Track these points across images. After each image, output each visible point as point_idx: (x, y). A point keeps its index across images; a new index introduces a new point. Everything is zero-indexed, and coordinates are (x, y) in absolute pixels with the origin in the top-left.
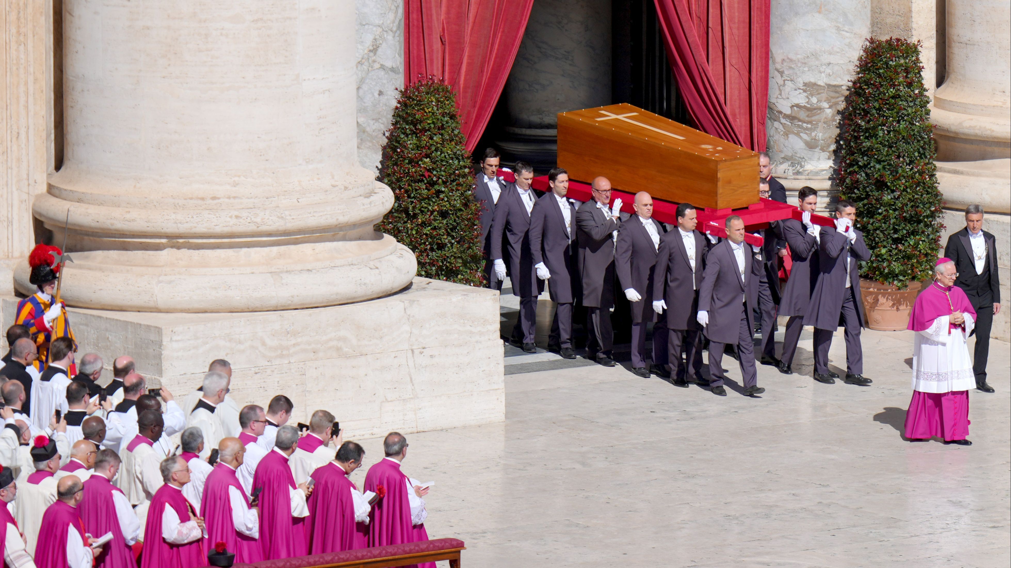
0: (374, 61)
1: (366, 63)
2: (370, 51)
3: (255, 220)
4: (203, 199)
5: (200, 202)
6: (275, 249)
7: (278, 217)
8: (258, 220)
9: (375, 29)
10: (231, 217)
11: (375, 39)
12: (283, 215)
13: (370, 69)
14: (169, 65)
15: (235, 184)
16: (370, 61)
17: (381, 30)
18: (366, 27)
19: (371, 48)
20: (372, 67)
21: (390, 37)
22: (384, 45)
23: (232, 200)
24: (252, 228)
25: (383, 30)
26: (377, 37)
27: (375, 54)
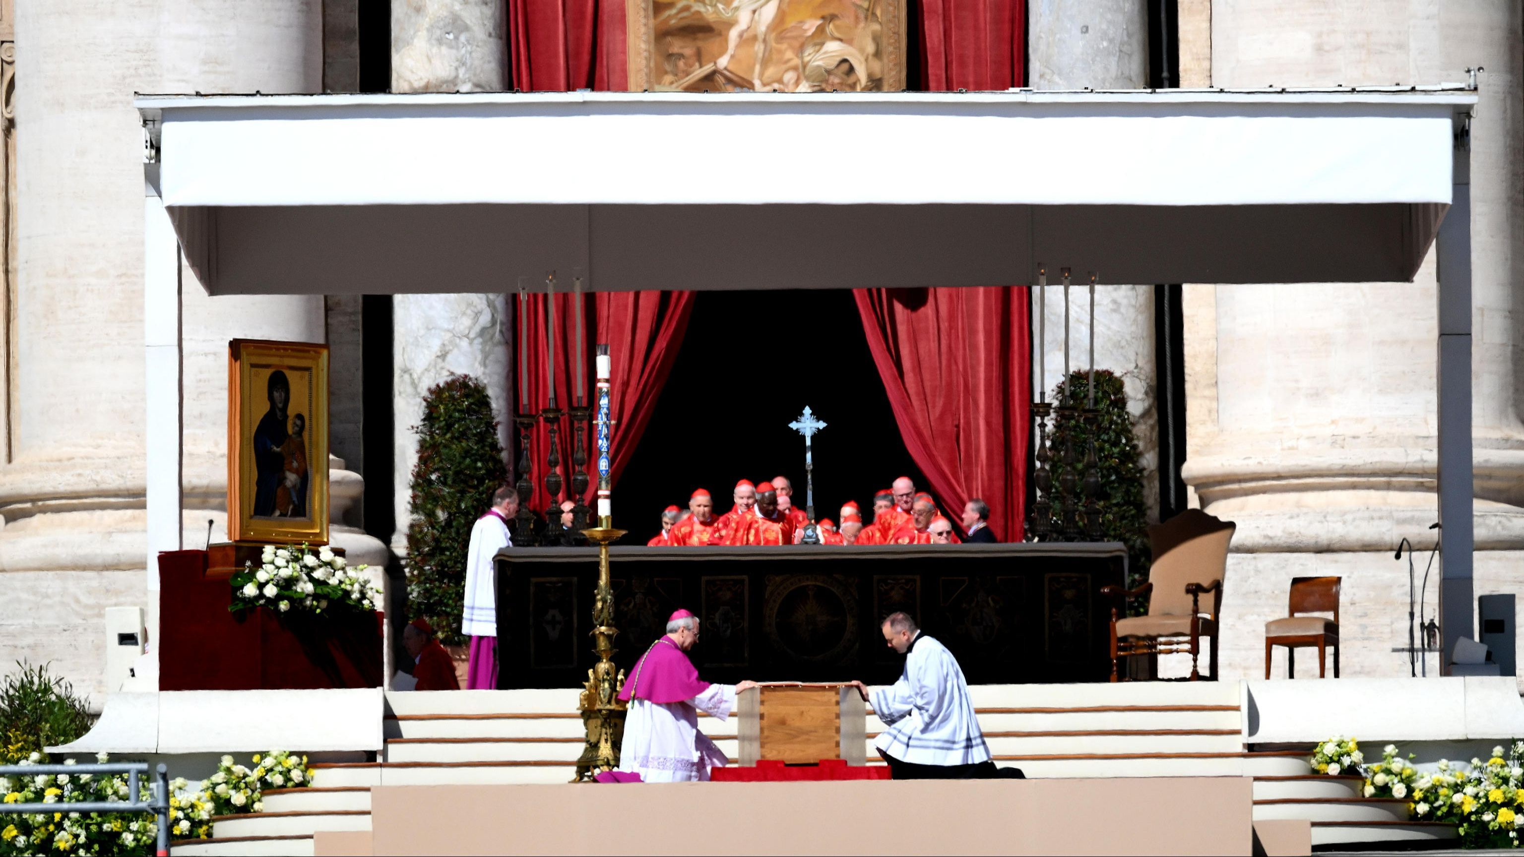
0: (442, 368)
1: (433, 370)
2: (438, 357)
3: (94, 477)
4: (60, 460)
5: (58, 463)
6: (129, 512)
7: (119, 476)
8: (98, 478)
9: (443, 334)
10: (73, 475)
11: (444, 345)
12: (124, 475)
13: (437, 376)
14: (48, 325)
15: (98, 447)
16: (438, 368)
17: (452, 335)
18: (433, 331)
19: (439, 354)
20: (439, 374)
21: (465, 343)
22: (455, 351)
23: (86, 461)
24: (92, 486)
25: (454, 335)
26: (446, 342)
27: (444, 360)
